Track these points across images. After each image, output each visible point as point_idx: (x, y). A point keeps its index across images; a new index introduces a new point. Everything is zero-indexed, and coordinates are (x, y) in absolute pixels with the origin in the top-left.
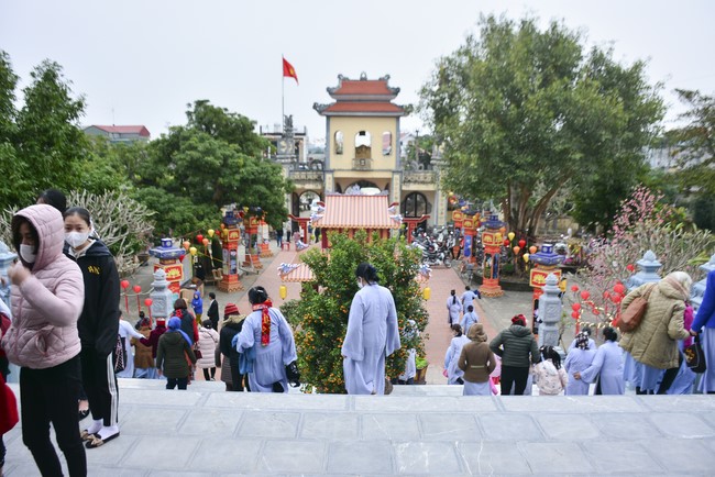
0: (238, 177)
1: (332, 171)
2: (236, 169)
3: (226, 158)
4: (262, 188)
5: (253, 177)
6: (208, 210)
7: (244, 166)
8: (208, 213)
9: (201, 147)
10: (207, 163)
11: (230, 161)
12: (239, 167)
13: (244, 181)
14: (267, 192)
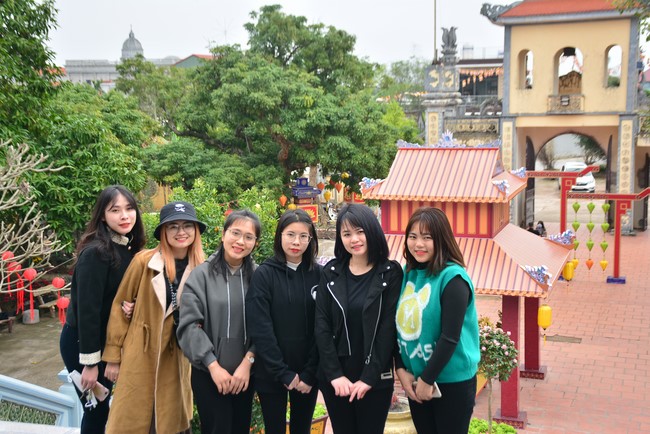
0: (303, 123)
1: (513, 117)
2: (300, 111)
3: (286, 95)
4: (343, 142)
5: (327, 123)
6: (261, 174)
7: (314, 106)
8: (261, 179)
9: (248, 77)
10: (253, 102)
11: (292, 99)
12: (305, 108)
13: (313, 130)
14: (352, 147)
